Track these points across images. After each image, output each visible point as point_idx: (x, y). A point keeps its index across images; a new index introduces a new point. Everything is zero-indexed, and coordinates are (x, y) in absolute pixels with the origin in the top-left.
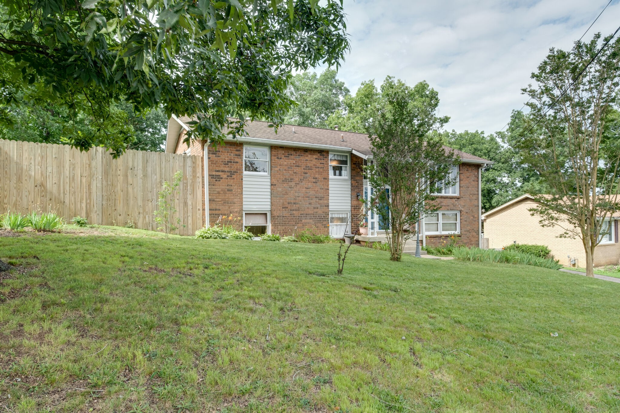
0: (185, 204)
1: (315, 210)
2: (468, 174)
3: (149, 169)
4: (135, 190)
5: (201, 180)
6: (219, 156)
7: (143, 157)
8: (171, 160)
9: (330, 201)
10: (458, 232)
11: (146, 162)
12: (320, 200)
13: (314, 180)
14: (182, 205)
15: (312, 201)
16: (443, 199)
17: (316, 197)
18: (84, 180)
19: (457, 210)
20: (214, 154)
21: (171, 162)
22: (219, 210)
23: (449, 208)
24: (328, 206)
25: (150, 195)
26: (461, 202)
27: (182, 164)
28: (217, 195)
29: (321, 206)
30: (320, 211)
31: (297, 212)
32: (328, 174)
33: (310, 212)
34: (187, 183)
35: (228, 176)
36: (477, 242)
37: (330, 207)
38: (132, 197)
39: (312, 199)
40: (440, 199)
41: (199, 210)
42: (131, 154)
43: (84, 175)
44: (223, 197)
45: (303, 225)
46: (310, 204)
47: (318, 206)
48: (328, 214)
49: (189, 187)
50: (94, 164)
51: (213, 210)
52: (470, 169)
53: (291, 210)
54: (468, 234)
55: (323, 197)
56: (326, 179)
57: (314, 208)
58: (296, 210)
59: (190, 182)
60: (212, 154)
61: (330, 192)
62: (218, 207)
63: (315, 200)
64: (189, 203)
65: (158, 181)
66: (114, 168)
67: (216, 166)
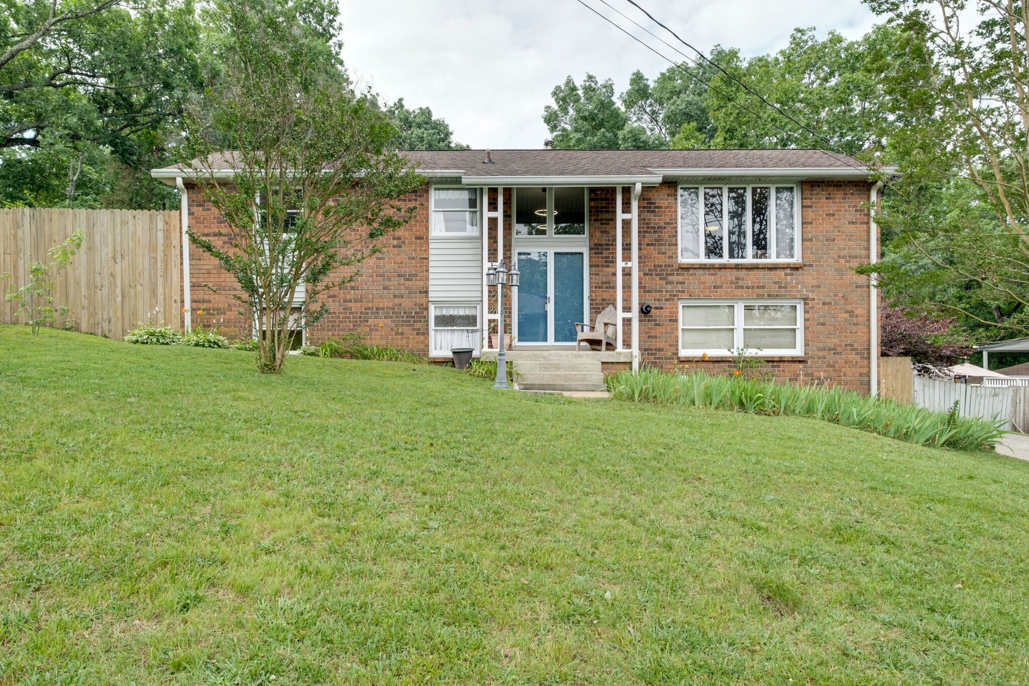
0: (154, 292)
1: (397, 301)
2: (832, 207)
3: (97, 238)
4: (77, 272)
5: (178, 251)
6: (209, 210)
7: (88, 219)
8: (130, 222)
9: (431, 282)
10: (798, 351)
11: (91, 226)
12: (409, 280)
13: (395, 242)
14: (147, 294)
15: (389, 283)
16: (744, 271)
17: (399, 276)
18: (8, 258)
19: (794, 297)
20: (200, 205)
21: (130, 224)
22: (210, 301)
23: (764, 292)
24: (427, 292)
25: (98, 278)
26: (808, 278)
27: (147, 227)
28: (206, 275)
29: (410, 293)
30: (407, 303)
31: (359, 304)
32: (427, 228)
33: (385, 303)
34: (155, 259)
35: (225, 243)
36: (865, 379)
37: (431, 294)
38: (72, 281)
39: (389, 280)
40: (735, 272)
41: (175, 301)
42: (71, 216)
43: (8, 251)
44: (216, 280)
45: (371, 330)
46: (385, 288)
47: (403, 291)
48: (427, 309)
49: (159, 264)
50: (20, 233)
51: (200, 302)
52: (839, 195)
53: (344, 301)
54: (831, 358)
55: (415, 275)
56: (422, 238)
57: (395, 296)
58: (355, 301)
59: (160, 254)
60: (197, 206)
61: (431, 264)
62: (206, 297)
63: (395, 281)
64: (160, 290)
65: (110, 256)
66: (47, 239)
67: (204, 227)
